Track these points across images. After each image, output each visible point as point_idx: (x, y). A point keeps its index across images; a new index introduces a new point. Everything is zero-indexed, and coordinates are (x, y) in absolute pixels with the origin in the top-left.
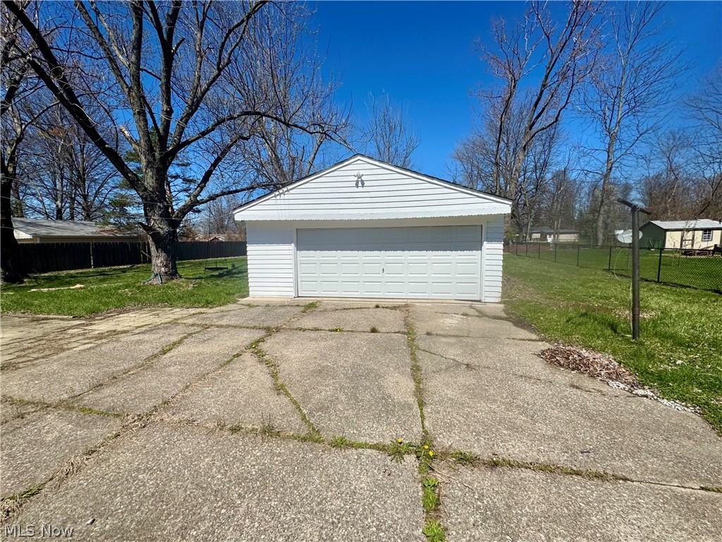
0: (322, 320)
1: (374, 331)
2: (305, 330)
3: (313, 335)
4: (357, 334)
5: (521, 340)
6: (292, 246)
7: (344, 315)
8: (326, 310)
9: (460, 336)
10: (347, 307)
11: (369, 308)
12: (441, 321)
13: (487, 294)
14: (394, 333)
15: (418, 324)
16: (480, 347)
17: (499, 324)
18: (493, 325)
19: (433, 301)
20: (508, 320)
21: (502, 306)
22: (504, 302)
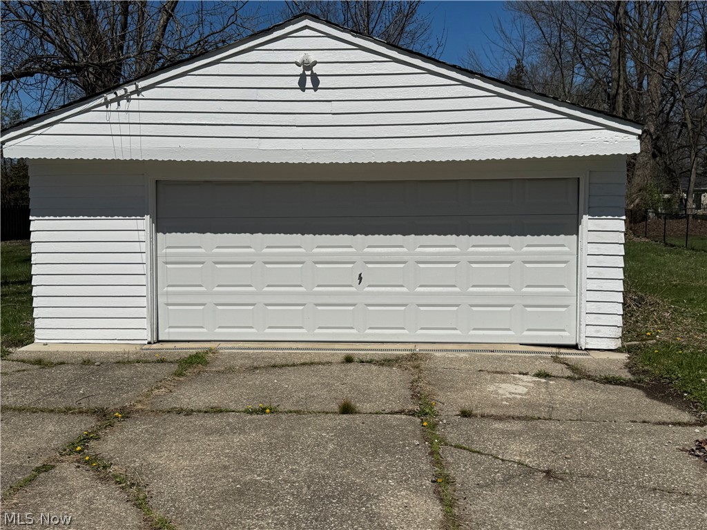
0: (225, 391)
1: (347, 409)
2: (189, 413)
3: (212, 421)
4: (310, 418)
5: (659, 423)
6: (145, 223)
7: (274, 378)
8: (231, 370)
9: (532, 419)
10: (278, 361)
11: (329, 363)
12: (491, 388)
13: (591, 331)
14: (392, 413)
15: (441, 396)
16: (574, 438)
17: (615, 392)
18: (603, 397)
19: (473, 347)
20: (634, 387)
21: (623, 357)
22: (628, 350)
